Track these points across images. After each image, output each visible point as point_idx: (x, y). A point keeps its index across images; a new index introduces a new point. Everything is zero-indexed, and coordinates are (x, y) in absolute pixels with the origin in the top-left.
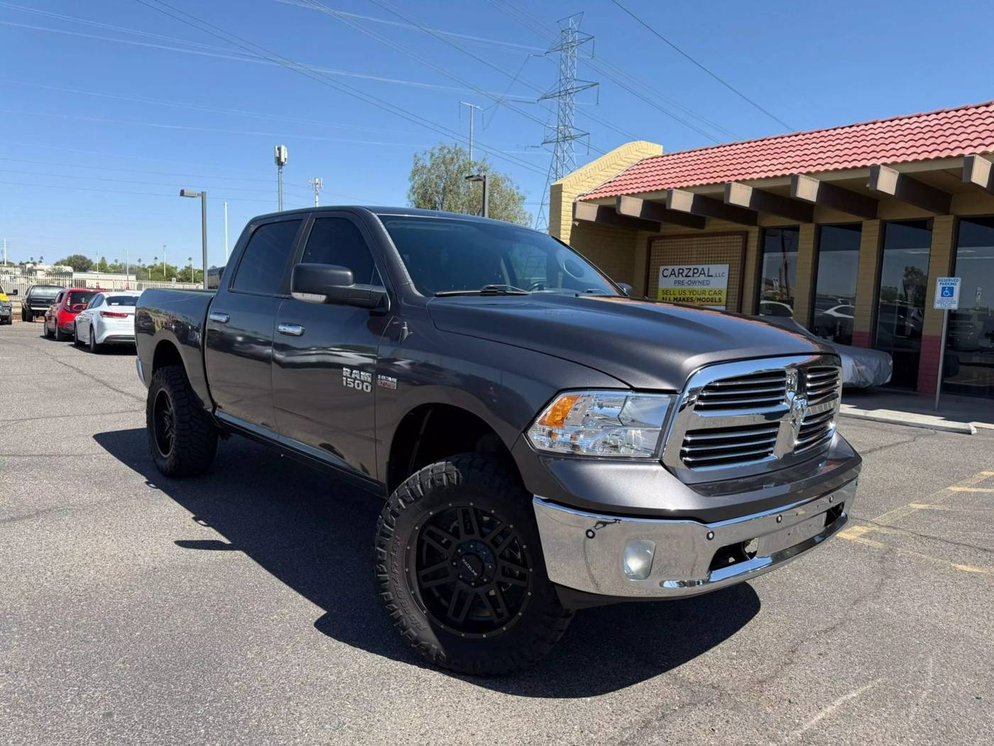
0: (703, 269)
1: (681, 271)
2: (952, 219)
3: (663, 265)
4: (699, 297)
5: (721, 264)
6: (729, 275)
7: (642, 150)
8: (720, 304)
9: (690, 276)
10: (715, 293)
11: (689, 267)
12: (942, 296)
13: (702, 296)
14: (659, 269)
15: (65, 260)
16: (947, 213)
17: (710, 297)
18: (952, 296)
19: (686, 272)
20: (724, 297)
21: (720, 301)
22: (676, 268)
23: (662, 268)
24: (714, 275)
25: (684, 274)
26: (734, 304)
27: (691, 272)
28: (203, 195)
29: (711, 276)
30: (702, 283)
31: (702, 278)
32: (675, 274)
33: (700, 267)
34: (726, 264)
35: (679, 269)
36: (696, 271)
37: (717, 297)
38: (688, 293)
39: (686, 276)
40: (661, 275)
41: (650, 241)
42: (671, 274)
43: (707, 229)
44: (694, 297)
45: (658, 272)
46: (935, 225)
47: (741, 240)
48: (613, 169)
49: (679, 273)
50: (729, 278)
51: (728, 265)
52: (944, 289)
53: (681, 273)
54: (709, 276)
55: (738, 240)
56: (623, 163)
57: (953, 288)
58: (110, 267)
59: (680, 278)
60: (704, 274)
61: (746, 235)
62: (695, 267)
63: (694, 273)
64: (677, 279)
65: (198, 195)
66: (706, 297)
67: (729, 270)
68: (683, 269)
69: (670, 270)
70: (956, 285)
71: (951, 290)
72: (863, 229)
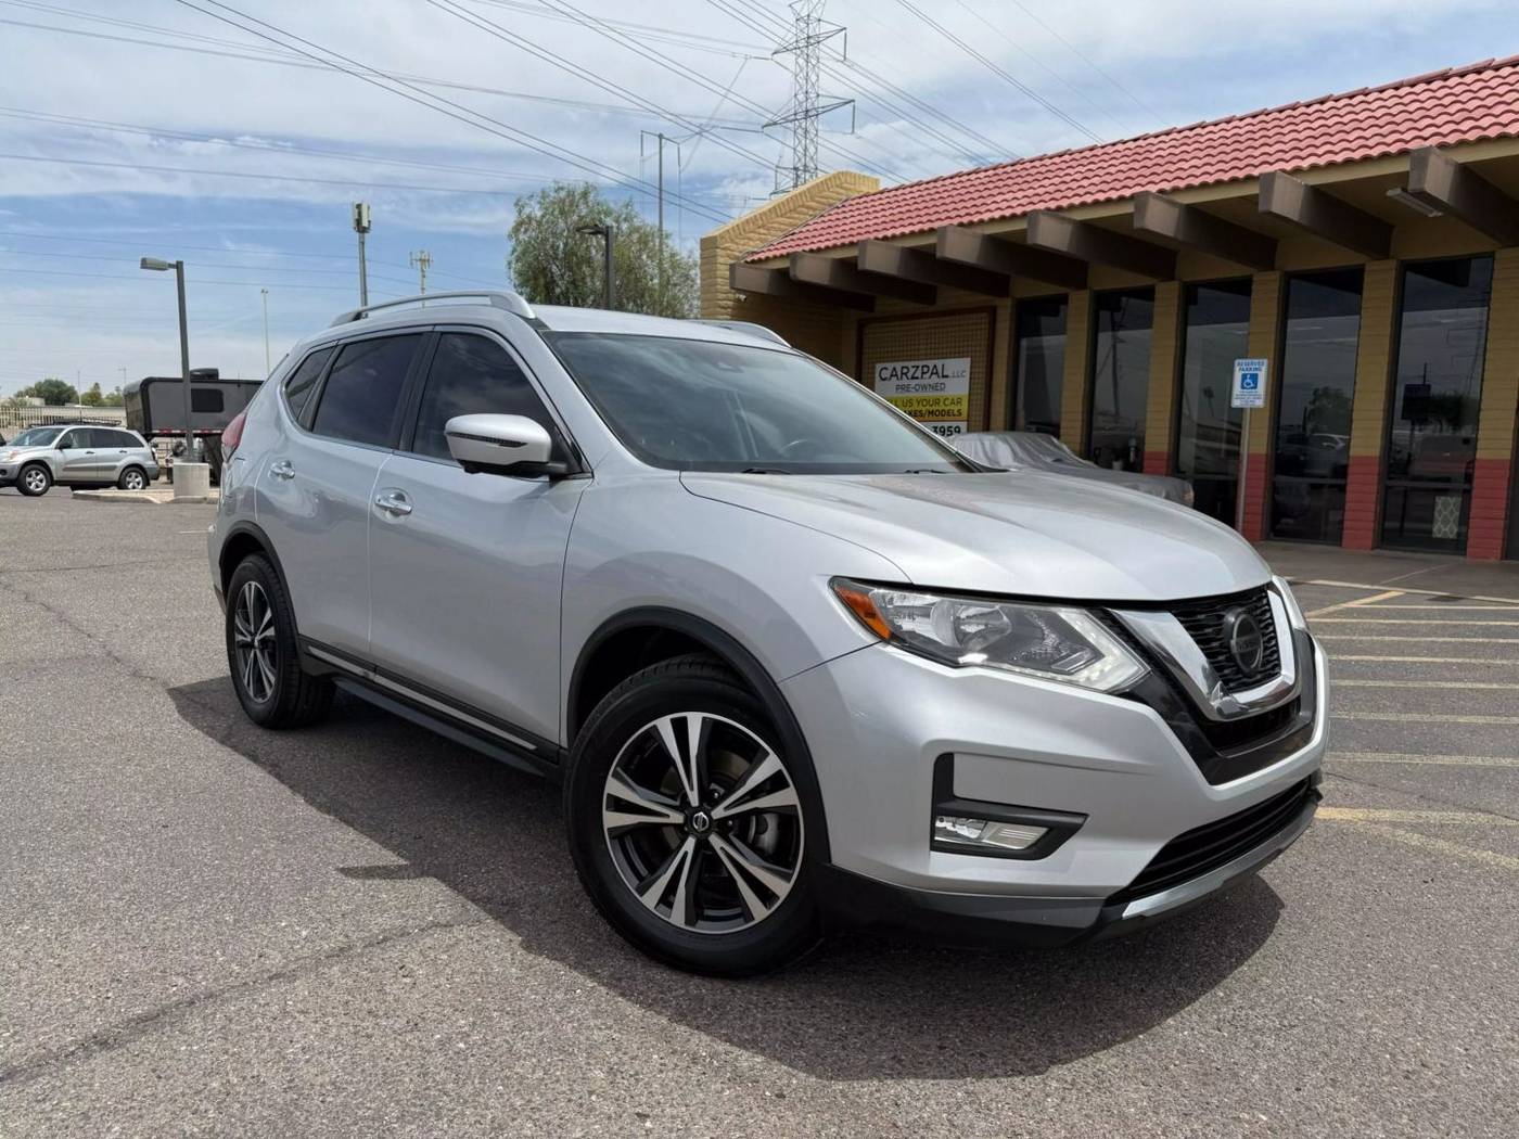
0: (935, 366)
1: (905, 371)
2: (1278, 276)
3: (880, 362)
4: (931, 409)
5: (959, 357)
6: (971, 373)
7: (845, 185)
8: (960, 418)
9: (917, 378)
10: (952, 403)
11: (916, 363)
12: (1243, 387)
13: (934, 408)
14: (874, 368)
15: (31, 389)
16: (1271, 267)
17: (946, 408)
18: (1255, 387)
19: (912, 370)
20: (964, 407)
21: (960, 414)
22: (898, 365)
23: (879, 367)
24: (951, 375)
25: (910, 375)
26: (979, 418)
27: (920, 371)
28: (179, 266)
29: (947, 376)
30: (934, 387)
31: (935, 379)
32: (896, 375)
33: (931, 363)
34: (967, 357)
35: (903, 368)
36: (925, 369)
37: (956, 408)
38: (915, 404)
39: (913, 378)
40: (877, 378)
41: (861, 327)
42: (892, 376)
43: (941, 304)
44: (924, 409)
45: (873, 373)
46: (1254, 287)
47: (987, 320)
48: (799, 213)
49: (902, 374)
50: (971, 378)
51: (969, 359)
52: (1244, 377)
53: (906, 374)
54: (943, 376)
55: (984, 318)
56: (814, 204)
57: (1257, 375)
58: (107, 398)
59: (905, 381)
60: (937, 373)
61: (993, 312)
62: (925, 363)
63: (923, 373)
64: (901, 383)
65: (171, 266)
66: (940, 409)
67: (971, 367)
68: (907, 368)
69: (891, 369)
70: (1260, 370)
71: (1255, 378)
72: (1157, 295)
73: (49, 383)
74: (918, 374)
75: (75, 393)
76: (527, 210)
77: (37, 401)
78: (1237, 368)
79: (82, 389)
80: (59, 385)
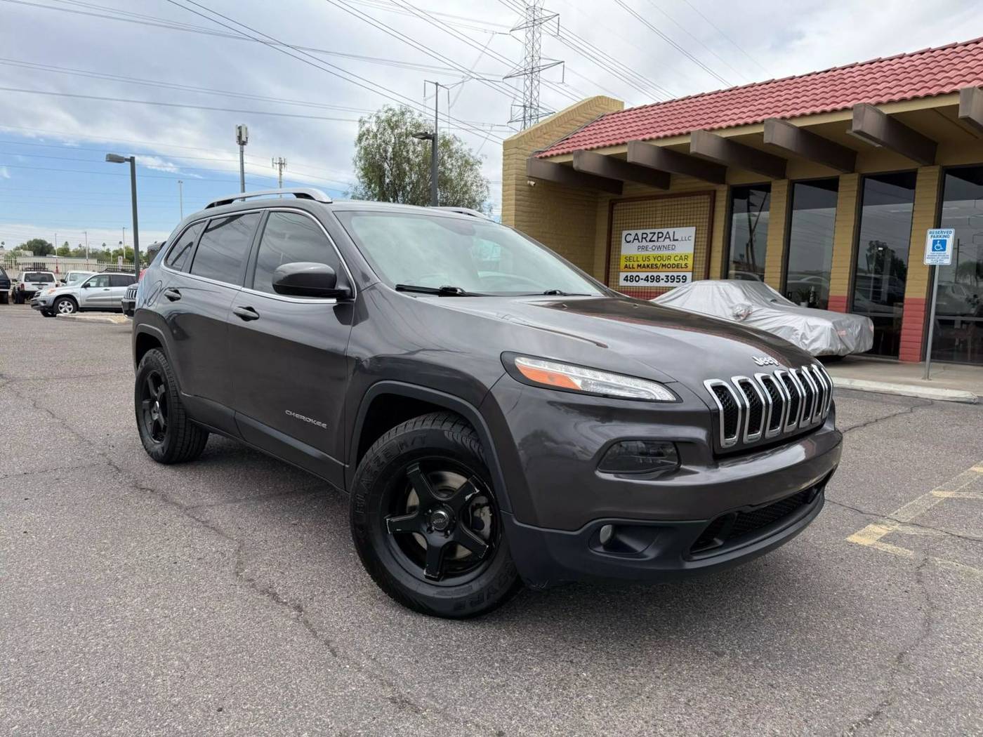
0: (668, 233)
1: (645, 236)
2: (938, 171)
3: (626, 230)
4: (664, 263)
5: (687, 226)
6: (696, 238)
7: (602, 105)
8: (686, 270)
9: (654, 241)
10: (681, 259)
11: (653, 231)
12: (933, 250)
13: (667, 262)
14: (621, 234)
15: (25, 245)
16: (933, 163)
17: (676, 263)
18: (944, 250)
19: (650, 236)
20: (690, 262)
21: (687, 267)
22: (640, 232)
23: (625, 233)
24: (680, 239)
25: (648, 239)
26: (701, 269)
27: (656, 236)
28: (133, 160)
29: (677, 240)
30: (667, 248)
31: (667, 242)
32: (638, 239)
33: (665, 231)
34: (693, 226)
35: (643, 234)
36: (660, 235)
37: (683, 263)
38: (652, 260)
39: (650, 241)
40: (623, 241)
41: (612, 205)
42: (634, 239)
43: (673, 189)
44: (659, 263)
45: (620, 237)
46: (918, 177)
47: (709, 200)
48: (572, 124)
49: (642, 238)
50: (695, 241)
51: (694, 228)
52: (935, 242)
53: (645, 238)
54: (674, 240)
55: (706, 200)
56: (582, 118)
57: (945, 241)
58: (73, 251)
59: (644, 243)
60: (669, 238)
61: (713, 196)
62: (659, 230)
63: (658, 238)
64: (641, 244)
65: (128, 160)
66: (671, 263)
67: (696, 233)
68: (646, 234)
69: (634, 235)
70: (948, 238)
71: (944, 243)
72: (840, 183)
73: (36, 241)
74: (655, 238)
75: (53, 248)
76: (367, 125)
77: (29, 253)
78: (929, 236)
79: (57, 246)
80: (42, 243)
